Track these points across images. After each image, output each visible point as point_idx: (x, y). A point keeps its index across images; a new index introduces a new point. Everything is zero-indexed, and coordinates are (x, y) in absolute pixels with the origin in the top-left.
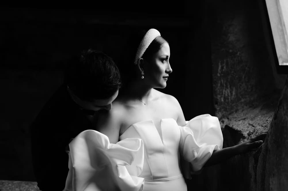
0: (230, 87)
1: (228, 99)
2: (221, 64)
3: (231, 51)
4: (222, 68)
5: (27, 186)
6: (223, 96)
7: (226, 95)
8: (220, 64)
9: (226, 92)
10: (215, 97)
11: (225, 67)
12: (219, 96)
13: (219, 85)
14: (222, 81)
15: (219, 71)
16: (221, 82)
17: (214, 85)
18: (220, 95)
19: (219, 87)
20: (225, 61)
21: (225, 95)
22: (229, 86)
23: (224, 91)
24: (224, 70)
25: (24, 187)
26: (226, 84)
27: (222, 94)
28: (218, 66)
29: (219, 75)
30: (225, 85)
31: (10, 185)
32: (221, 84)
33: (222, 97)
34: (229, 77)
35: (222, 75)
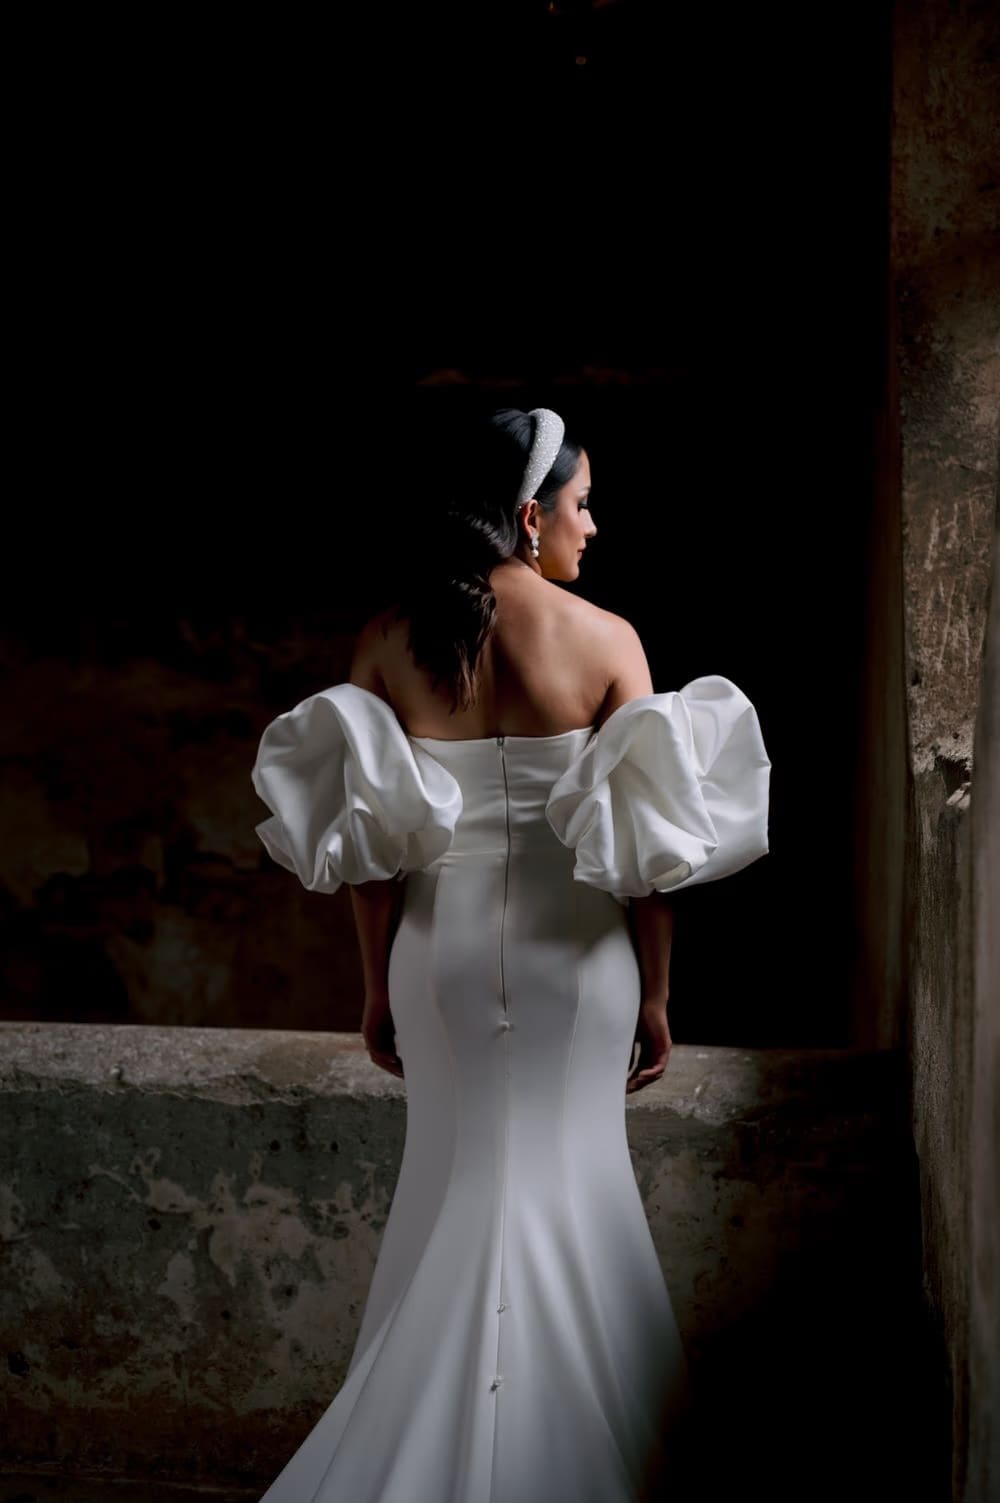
0: (972, 610)
1: (961, 660)
2: (941, 524)
3: (980, 465)
4: (944, 537)
5: (166, 1040)
6: (942, 648)
7: (955, 644)
8: (934, 521)
9: (955, 633)
10: (911, 655)
11: (954, 534)
12: (927, 651)
13: (929, 606)
14: (942, 589)
15: (932, 552)
16: (937, 594)
17: (909, 610)
18: (931, 646)
19: (927, 617)
20: (956, 506)
21: (948, 645)
22: (965, 609)
23: (945, 631)
24: (949, 546)
25: (156, 1044)
26: (956, 600)
27: (939, 643)
28: (928, 531)
29: (929, 566)
30: (950, 605)
31: (100, 1037)
32: (937, 603)
33: (936, 654)
34: (970, 571)
35: (943, 564)
